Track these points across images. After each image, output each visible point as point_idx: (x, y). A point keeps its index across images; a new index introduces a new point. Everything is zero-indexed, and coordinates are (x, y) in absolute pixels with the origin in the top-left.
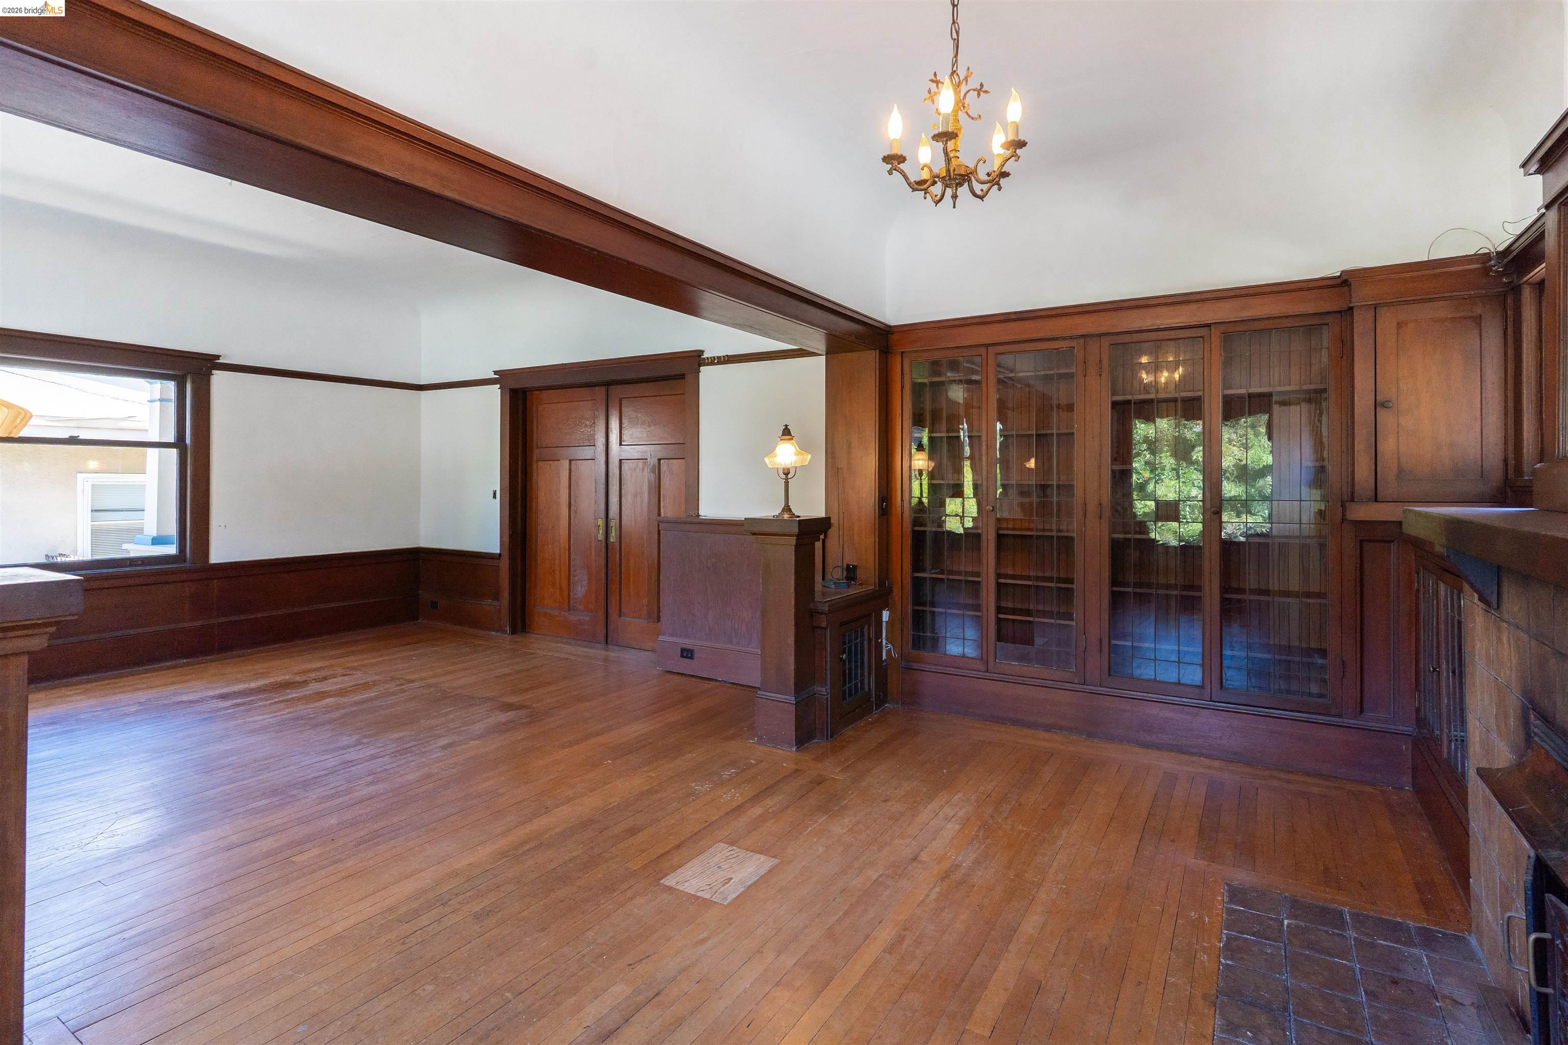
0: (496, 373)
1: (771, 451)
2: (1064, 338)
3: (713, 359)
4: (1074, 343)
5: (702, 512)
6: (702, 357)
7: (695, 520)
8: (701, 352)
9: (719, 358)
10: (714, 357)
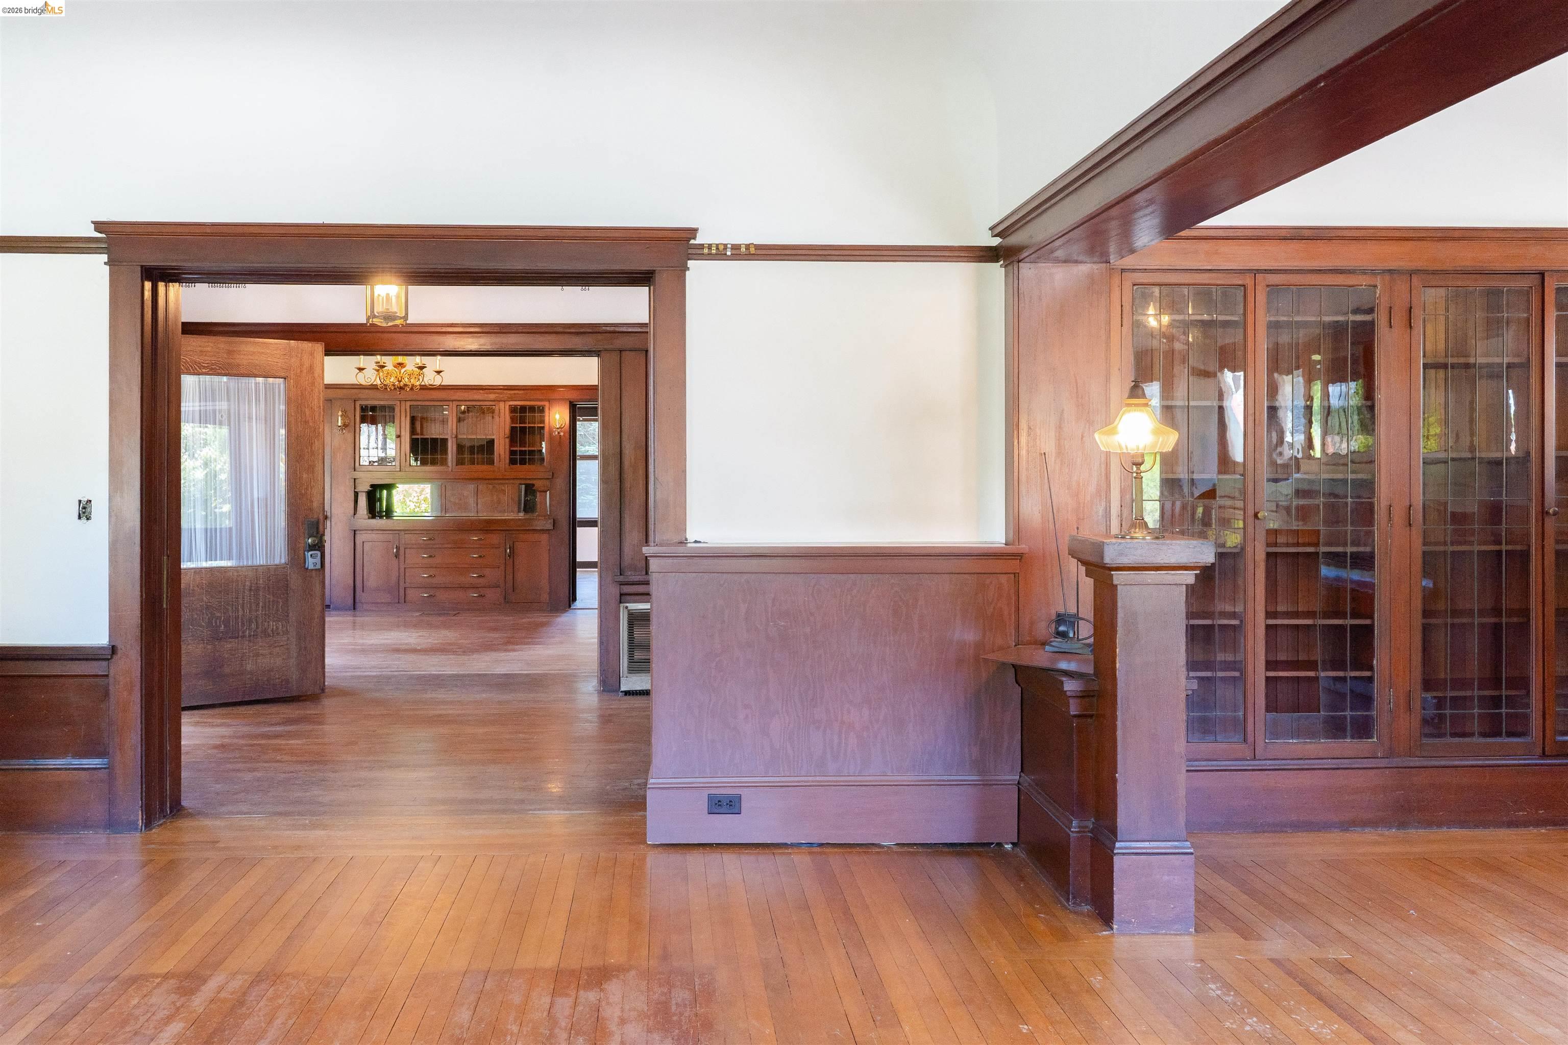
0: (99, 226)
1: (1108, 421)
2: (1364, 272)
3: (721, 247)
4: (1378, 281)
5: (692, 534)
6: (692, 242)
7: (680, 550)
8: (692, 232)
9: (736, 247)
10: (725, 245)
